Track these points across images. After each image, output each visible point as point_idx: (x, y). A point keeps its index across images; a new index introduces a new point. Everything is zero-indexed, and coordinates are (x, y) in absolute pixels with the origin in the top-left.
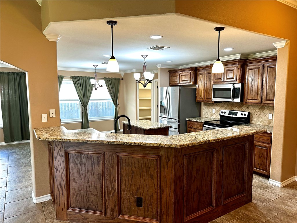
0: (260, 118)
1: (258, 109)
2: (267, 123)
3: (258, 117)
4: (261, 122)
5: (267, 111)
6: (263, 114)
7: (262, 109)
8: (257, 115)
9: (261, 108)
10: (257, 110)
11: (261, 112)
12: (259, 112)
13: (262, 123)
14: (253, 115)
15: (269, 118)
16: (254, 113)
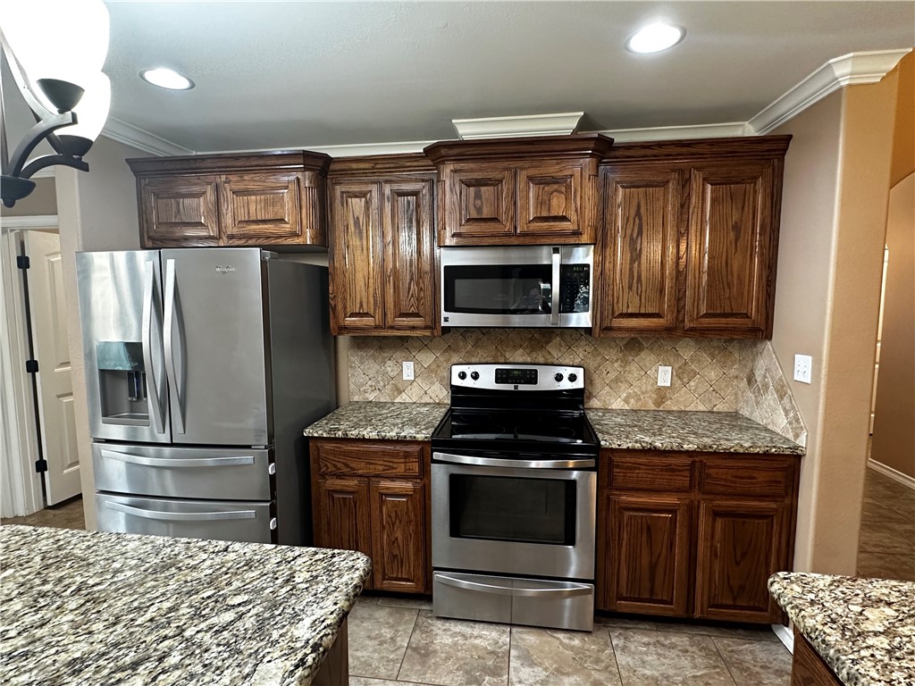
0: (623, 386)
1: (613, 352)
2: (650, 402)
3: (617, 380)
4: (626, 401)
5: (653, 357)
6: (634, 367)
7: (632, 349)
8: (612, 375)
9: (626, 346)
10: (612, 354)
11: (625, 363)
12: (619, 363)
13: (632, 401)
14: (595, 376)
15: (660, 384)
16: (597, 368)
